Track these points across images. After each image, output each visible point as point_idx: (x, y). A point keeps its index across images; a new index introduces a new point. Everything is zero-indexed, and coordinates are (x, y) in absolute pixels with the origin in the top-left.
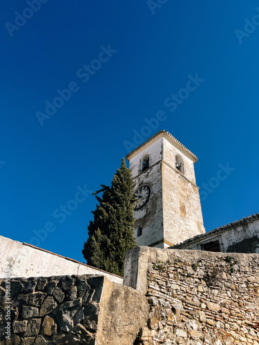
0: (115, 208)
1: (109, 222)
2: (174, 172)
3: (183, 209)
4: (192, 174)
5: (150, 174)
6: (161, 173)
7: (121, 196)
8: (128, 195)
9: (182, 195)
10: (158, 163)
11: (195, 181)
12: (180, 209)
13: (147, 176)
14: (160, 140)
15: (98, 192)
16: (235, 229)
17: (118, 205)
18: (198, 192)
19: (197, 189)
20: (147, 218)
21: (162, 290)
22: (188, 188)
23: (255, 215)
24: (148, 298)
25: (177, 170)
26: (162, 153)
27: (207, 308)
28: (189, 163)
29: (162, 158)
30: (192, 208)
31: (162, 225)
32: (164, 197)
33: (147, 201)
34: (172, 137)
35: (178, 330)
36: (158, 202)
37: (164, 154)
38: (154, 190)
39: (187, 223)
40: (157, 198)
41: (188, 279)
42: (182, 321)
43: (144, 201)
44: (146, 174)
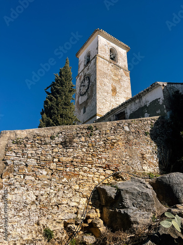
0: (57, 98)
1: (51, 108)
2: (107, 63)
3: (114, 90)
4: (125, 61)
5: (90, 67)
6: (96, 66)
7: (60, 89)
8: (66, 87)
9: (114, 80)
10: (94, 58)
11: (127, 67)
12: (112, 90)
13: (88, 69)
14: (96, 38)
15: (48, 88)
16: (135, 101)
17: (58, 95)
18: (129, 75)
19: (128, 73)
20: (88, 100)
21: (18, 155)
22: (120, 73)
23: (145, 90)
24: (4, 161)
25: (111, 60)
26: (97, 49)
27: (59, 161)
28: (122, 52)
29: (97, 53)
30: (122, 88)
31: (96, 104)
32: (98, 83)
33: (88, 88)
34: (105, 33)
35: (27, 176)
36: (94, 88)
37: (99, 49)
38: (92, 79)
39: (117, 99)
40: (93, 85)
41: (45, 146)
42: (33, 171)
43: (86, 88)
44: (87, 67)
